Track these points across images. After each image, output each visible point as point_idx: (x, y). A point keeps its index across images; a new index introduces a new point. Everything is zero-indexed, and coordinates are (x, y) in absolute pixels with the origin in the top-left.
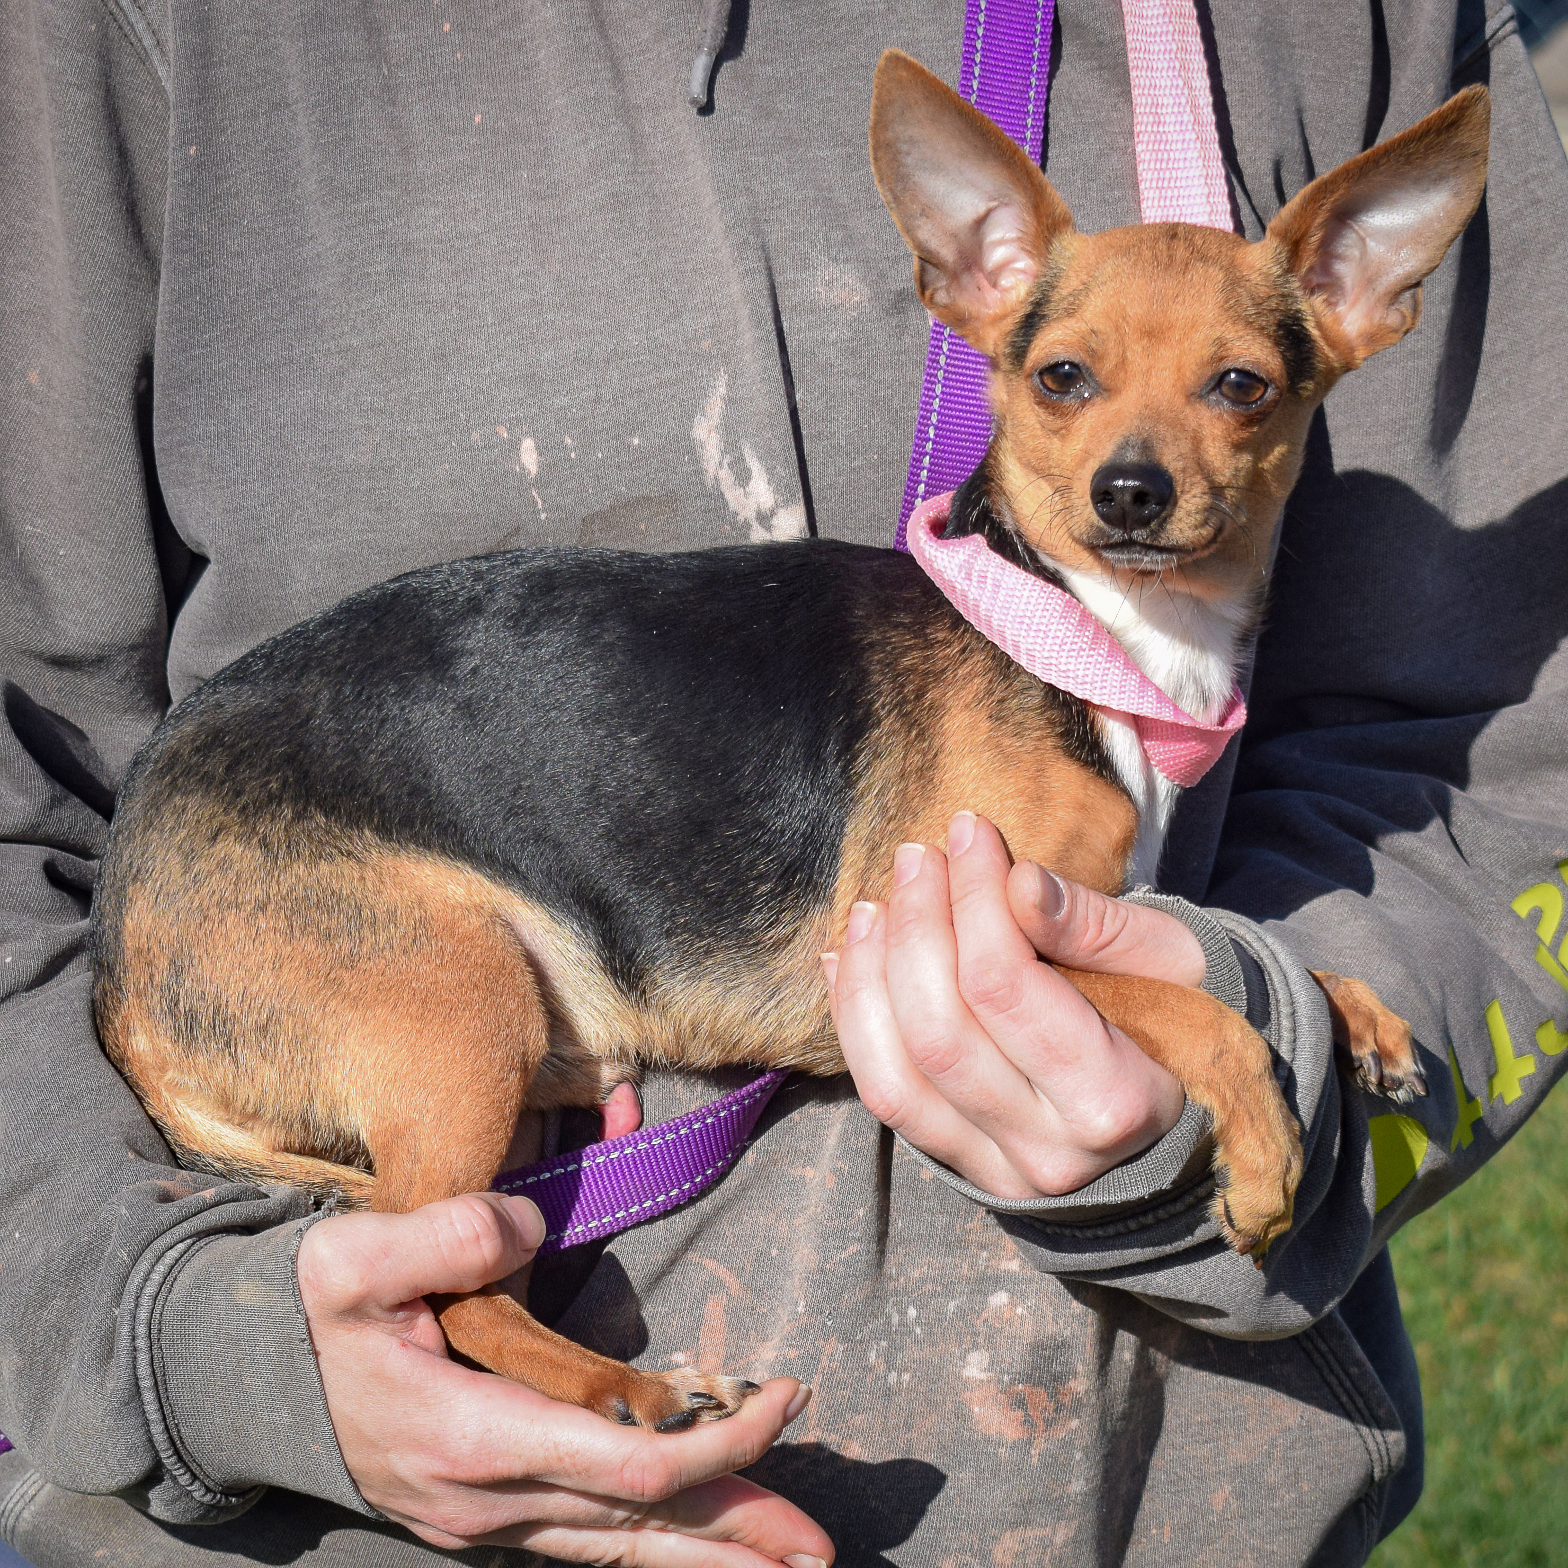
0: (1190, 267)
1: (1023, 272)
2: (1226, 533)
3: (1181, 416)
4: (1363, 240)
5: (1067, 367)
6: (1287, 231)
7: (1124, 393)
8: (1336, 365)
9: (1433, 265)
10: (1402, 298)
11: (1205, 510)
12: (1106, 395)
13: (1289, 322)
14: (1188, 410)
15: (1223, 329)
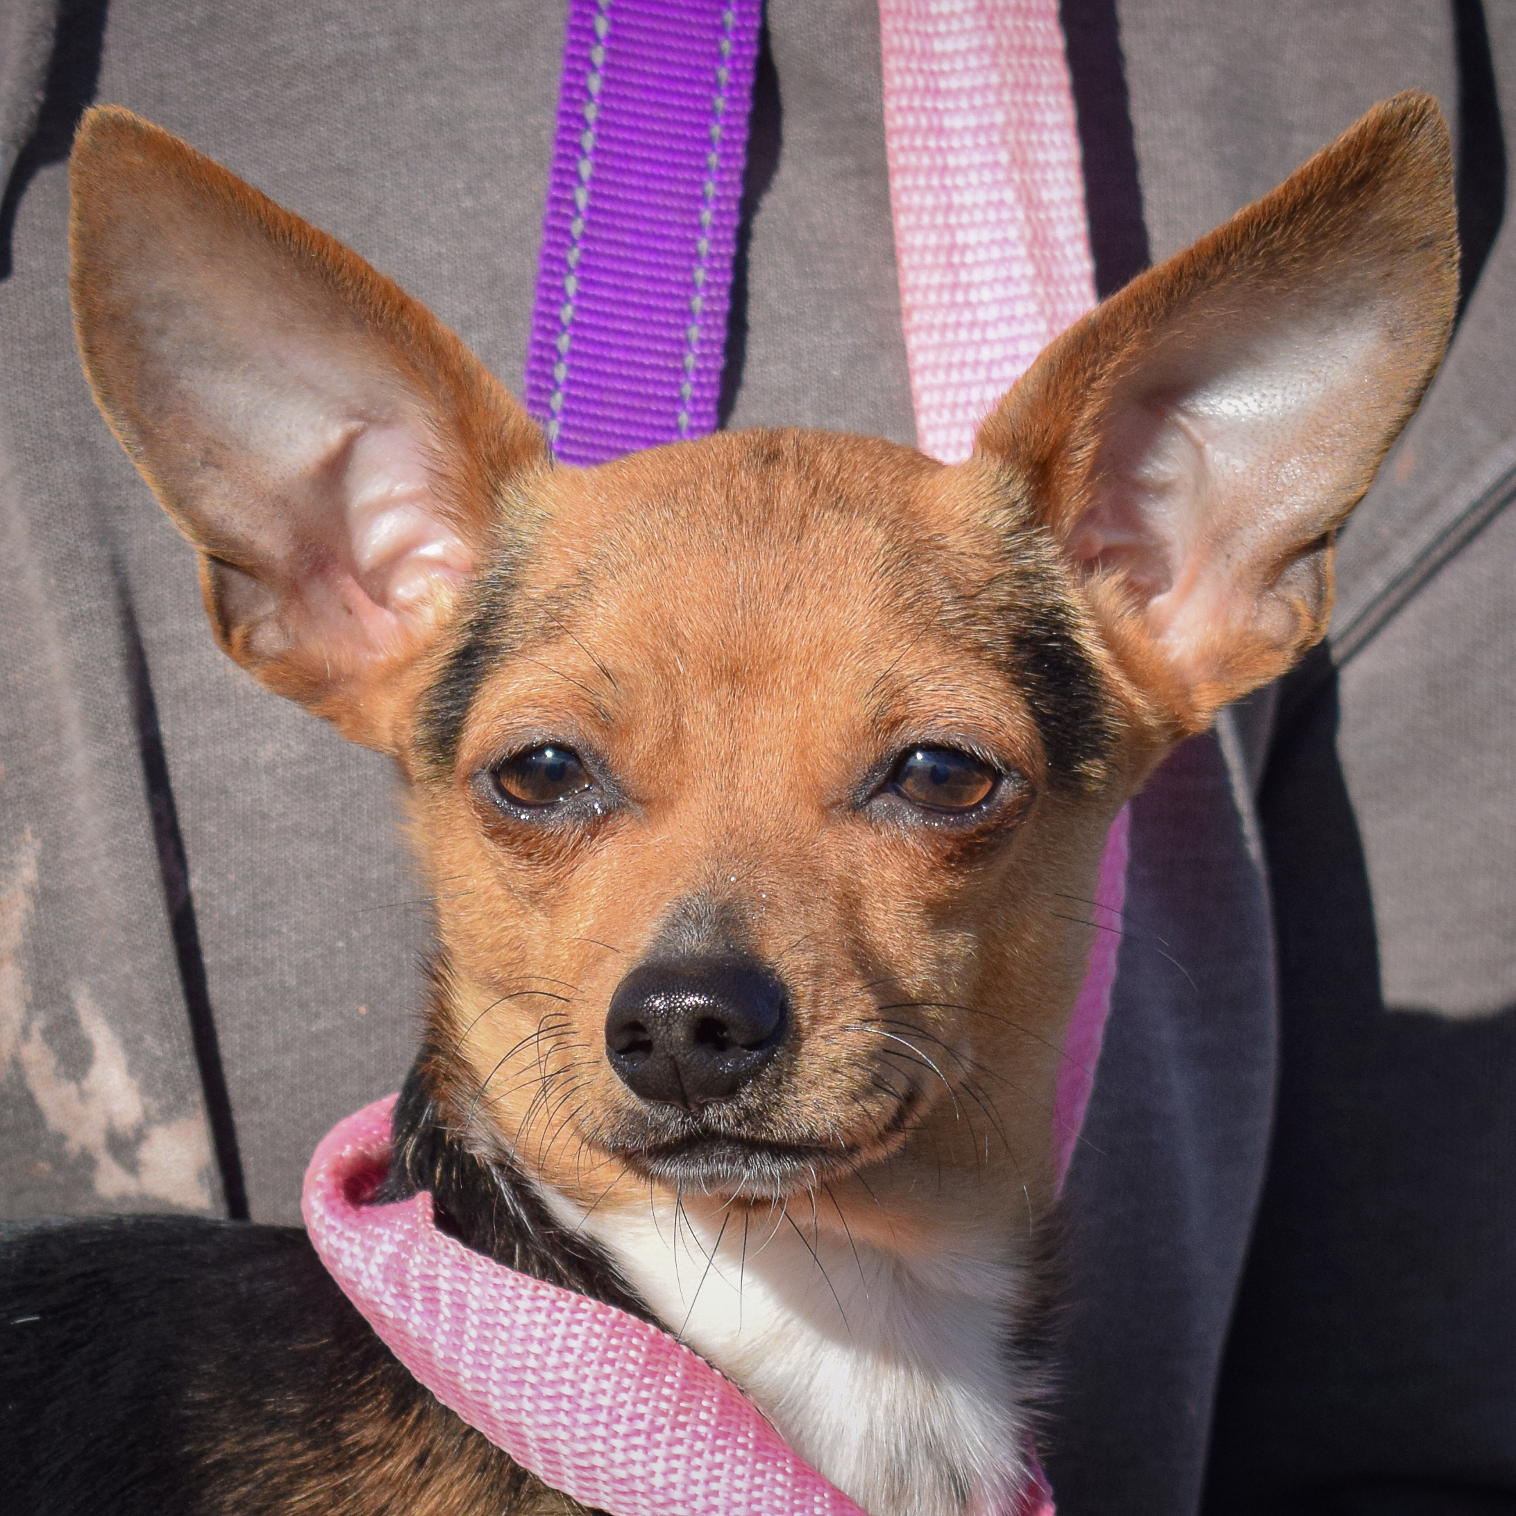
0: (811, 522)
1: (441, 564)
2: (923, 1109)
3: (811, 850)
4: (1198, 448)
5: (549, 754)
6: (1015, 443)
7: (680, 805)
8: (1151, 722)
9: (1352, 496)
10: (1289, 575)
11: (873, 1057)
12: (639, 810)
13: (1041, 632)
14: (826, 837)
15: (894, 654)
